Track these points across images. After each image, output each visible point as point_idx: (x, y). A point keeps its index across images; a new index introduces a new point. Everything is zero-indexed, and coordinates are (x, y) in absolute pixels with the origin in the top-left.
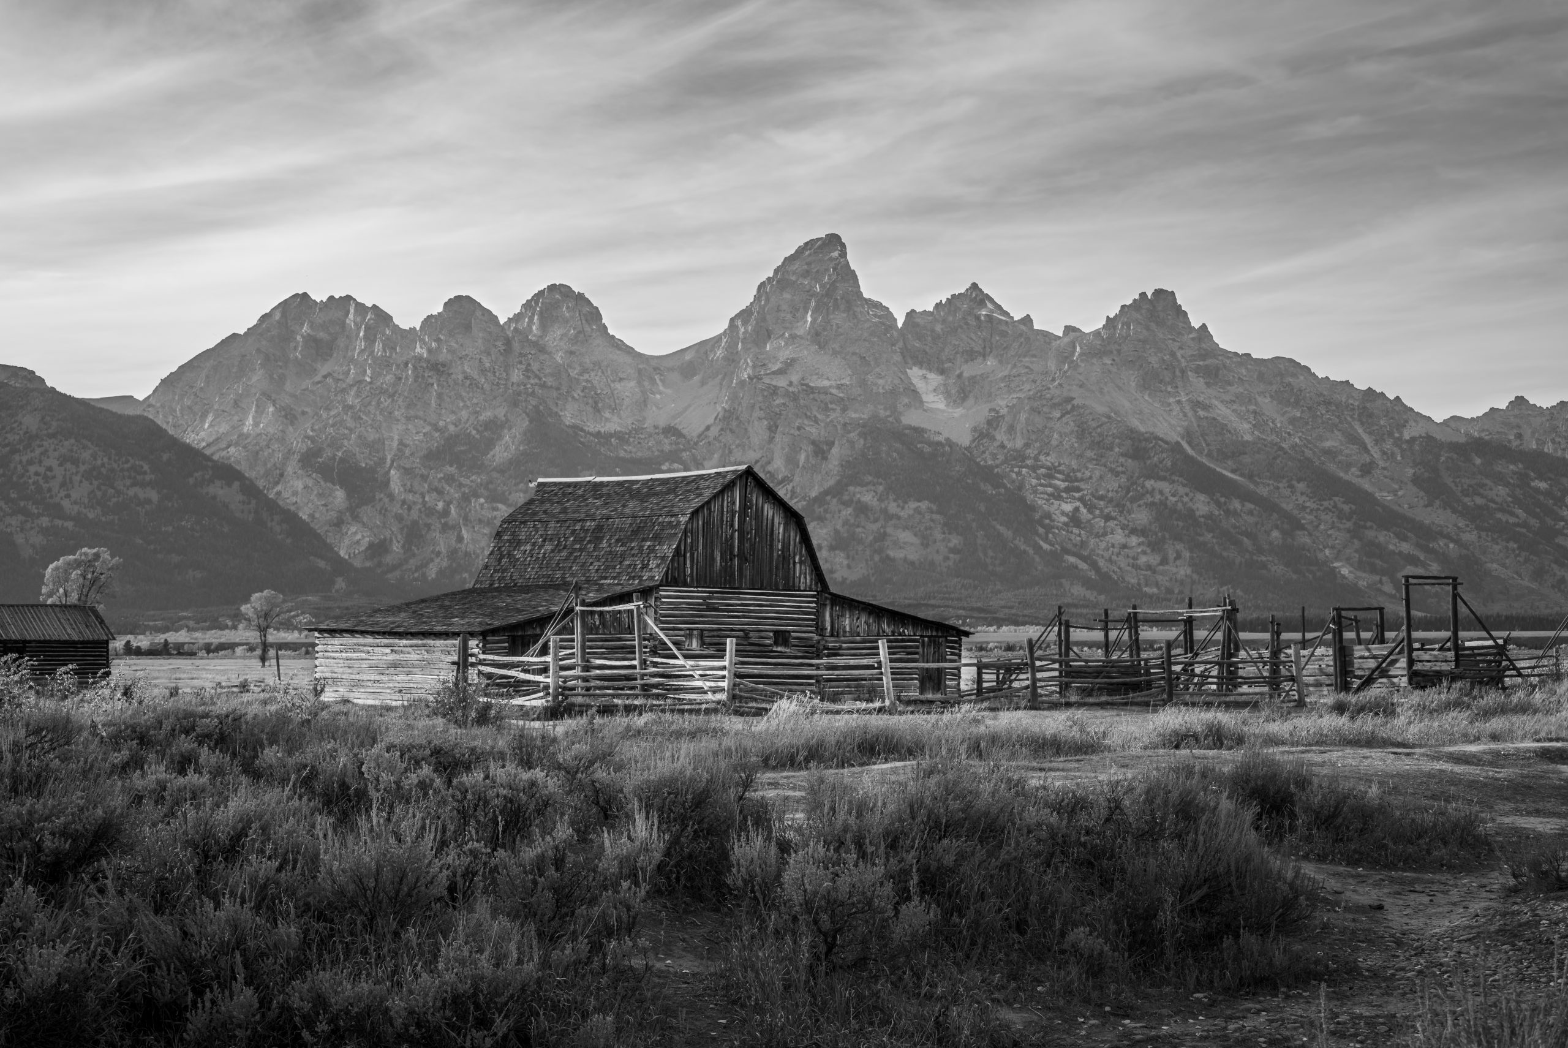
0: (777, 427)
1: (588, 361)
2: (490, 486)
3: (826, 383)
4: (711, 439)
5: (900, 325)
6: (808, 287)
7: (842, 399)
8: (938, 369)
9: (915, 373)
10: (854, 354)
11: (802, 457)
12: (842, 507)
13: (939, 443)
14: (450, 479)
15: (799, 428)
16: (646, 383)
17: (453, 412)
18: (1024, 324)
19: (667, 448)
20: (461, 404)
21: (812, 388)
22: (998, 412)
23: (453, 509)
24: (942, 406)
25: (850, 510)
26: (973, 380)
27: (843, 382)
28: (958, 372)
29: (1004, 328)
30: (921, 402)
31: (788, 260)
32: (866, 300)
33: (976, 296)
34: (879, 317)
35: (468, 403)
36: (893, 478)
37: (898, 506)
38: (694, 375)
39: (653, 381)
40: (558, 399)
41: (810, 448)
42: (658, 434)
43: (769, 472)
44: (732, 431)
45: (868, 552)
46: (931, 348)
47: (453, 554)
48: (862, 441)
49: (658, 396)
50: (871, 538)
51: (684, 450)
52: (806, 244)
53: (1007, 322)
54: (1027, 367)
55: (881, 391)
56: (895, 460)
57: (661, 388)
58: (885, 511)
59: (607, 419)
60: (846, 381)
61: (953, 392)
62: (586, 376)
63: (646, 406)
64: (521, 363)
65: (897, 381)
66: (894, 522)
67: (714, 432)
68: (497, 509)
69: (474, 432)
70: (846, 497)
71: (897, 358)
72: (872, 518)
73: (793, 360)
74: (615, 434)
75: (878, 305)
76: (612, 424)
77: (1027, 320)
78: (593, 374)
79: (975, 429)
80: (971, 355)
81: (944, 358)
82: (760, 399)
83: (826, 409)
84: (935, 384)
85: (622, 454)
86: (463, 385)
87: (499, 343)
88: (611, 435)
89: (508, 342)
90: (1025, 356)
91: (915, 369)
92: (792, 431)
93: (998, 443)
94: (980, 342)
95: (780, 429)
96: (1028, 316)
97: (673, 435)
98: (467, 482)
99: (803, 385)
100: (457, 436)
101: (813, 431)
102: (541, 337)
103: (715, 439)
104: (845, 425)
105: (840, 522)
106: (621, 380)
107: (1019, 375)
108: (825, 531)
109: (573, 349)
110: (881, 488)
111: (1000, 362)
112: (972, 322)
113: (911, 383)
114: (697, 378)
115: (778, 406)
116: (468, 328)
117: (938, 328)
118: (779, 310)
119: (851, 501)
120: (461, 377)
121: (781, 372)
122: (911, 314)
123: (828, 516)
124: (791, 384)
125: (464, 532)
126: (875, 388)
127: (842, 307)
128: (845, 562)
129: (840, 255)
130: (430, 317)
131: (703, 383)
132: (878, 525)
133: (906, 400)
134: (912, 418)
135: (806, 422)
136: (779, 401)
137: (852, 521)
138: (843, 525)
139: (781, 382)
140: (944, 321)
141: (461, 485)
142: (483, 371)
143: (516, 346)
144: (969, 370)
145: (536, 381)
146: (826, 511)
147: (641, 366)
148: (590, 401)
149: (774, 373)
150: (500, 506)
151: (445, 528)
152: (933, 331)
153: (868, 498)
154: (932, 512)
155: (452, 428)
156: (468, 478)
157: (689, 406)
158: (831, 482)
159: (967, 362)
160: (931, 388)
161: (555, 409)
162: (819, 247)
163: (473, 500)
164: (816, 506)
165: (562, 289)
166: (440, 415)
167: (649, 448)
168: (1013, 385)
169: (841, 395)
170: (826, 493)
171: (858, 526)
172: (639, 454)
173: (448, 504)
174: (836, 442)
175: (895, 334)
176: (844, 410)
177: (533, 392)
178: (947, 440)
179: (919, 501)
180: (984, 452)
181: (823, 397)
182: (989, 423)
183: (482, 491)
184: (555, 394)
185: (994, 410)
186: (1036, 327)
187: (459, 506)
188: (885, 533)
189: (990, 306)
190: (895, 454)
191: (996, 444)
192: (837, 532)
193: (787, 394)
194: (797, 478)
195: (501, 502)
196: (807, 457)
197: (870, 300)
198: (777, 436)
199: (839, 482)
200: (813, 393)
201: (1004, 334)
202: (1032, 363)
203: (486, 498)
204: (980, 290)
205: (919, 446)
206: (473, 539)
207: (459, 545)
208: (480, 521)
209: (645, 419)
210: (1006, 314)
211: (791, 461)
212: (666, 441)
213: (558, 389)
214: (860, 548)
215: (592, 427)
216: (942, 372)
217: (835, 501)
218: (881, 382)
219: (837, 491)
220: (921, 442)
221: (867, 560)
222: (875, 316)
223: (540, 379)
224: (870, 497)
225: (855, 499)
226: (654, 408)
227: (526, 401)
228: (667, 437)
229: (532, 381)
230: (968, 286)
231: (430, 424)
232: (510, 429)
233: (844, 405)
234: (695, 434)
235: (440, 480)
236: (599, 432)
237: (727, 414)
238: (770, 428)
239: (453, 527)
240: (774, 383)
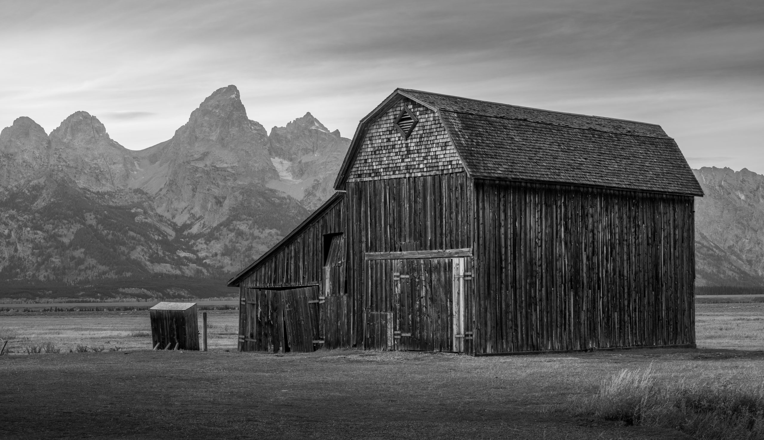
0: (196, 189)
1: (96, 153)
2: (34, 221)
3: (225, 165)
4: (162, 196)
5: (268, 134)
6: (218, 114)
7: (234, 174)
8: (288, 158)
9: (276, 162)
10: (242, 150)
11: (209, 205)
12: (229, 232)
13: (284, 198)
14: (12, 217)
15: (208, 190)
16: (129, 166)
17: (16, 180)
18: (335, 135)
19: (136, 200)
20: (21, 176)
21: (217, 168)
22: (318, 181)
23: (13, 234)
24: (290, 178)
25: (233, 234)
26: (307, 164)
27: (234, 165)
28: (299, 160)
29: (324, 136)
30: (278, 176)
31: (207, 99)
32: (250, 121)
33: (309, 118)
34: (257, 130)
35: (25, 175)
36: (257, 217)
37: (259, 232)
38: (157, 161)
39: (133, 164)
40: (76, 173)
41: (214, 200)
42: (131, 193)
43: (192, 213)
44: (172, 191)
45: (242, 257)
46: (285, 147)
47: (12, 258)
48: (241, 197)
49: (135, 173)
50: (244, 249)
51: (144, 202)
52: (218, 90)
53: (325, 133)
54: (335, 158)
55: (257, 170)
56: (259, 207)
57: (138, 168)
58: (252, 234)
59: (103, 185)
60: (236, 164)
61: (296, 170)
62: (95, 161)
63: (128, 177)
64: (56, 154)
65: (265, 165)
66: (257, 240)
67: (164, 192)
68: (37, 234)
69: (27, 191)
70: (231, 227)
71: (266, 152)
72: (245, 238)
73: (208, 153)
74: (108, 193)
75: (256, 124)
76: (107, 188)
77: (337, 132)
78: (99, 160)
79: (306, 191)
80: (306, 151)
81: (292, 153)
82: (188, 174)
83: (225, 179)
84: (287, 166)
85: (111, 204)
86: (22, 166)
87: (44, 143)
88: (105, 194)
89: (49, 142)
90: (334, 152)
91: (277, 158)
92: (205, 191)
93: (318, 198)
94: (311, 144)
95: (198, 190)
96: (337, 130)
97: (140, 193)
98: (22, 219)
99: (212, 166)
100: (17, 194)
101: (216, 191)
102: (71, 140)
103: (164, 195)
104: (233, 188)
105: (228, 240)
106: (114, 163)
107: (331, 162)
108: (219, 245)
109: (88, 146)
110: (251, 222)
111: (322, 154)
112: (307, 133)
113: (273, 166)
114: (158, 163)
115: (198, 178)
116: (27, 134)
117: (289, 136)
118: (202, 126)
119: (234, 229)
120: (21, 161)
121: (201, 159)
122: (274, 129)
123: (221, 237)
124: (206, 166)
125: (18, 246)
126: (253, 168)
127: (236, 125)
128: (230, 262)
129: (236, 97)
130: (6, 129)
131: (161, 165)
132: (248, 242)
133: (270, 175)
134: (272, 185)
135: (212, 186)
136: (198, 175)
137: (234, 240)
138: (229, 242)
139: (200, 165)
140: (292, 133)
141: (18, 221)
142: (35, 158)
143: (53, 145)
144: (305, 159)
145: (64, 163)
146: (220, 235)
147: (126, 156)
148: (94, 175)
149: (197, 160)
150: (39, 232)
151: (8, 244)
152: (286, 138)
153: (243, 227)
154: (278, 235)
155: (15, 189)
156: (22, 216)
157: (152, 178)
158: (224, 219)
159: (304, 154)
160: (285, 169)
161: (73, 179)
162: (225, 92)
163: (24, 229)
164: (215, 232)
165: (84, 114)
166: (9, 182)
167: (126, 201)
168: (327, 167)
169: (233, 172)
170: (221, 225)
171: (237, 243)
172: (121, 204)
173: (10, 231)
174: (227, 198)
175: (266, 139)
176: (235, 180)
177: (62, 170)
178: (289, 196)
179: (271, 229)
180: (309, 203)
181: (223, 173)
182: (313, 187)
183: (29, 224)
184: (74, 171)
185: (316, 180)
186: (341, 136)
187: (16, 232)
188: (252, 246)
189: (316, 124)
190: (259, 204)
191: (317, 198)
192: (226, 246)
193: (203, 171)
194: (206, 217)
195: (39, 230)
196: (212, 205)
197: (252, 121)
198: (196, 194)
199: (228, 219)
200: (218, 171)
201: (324, 140)
202: (338, 155)
203: (31, 228)
204: (312, 116)
205: (273, 199)
206: (23, 250)
207: (16, 254)
208: (27, 240)
209: (127, 185)
210: (326, 129)
211: (204, 207)
212: (136, 197)
213: (76, 168)
214: (238, 254)
215: (95, 189)
216: (291, 160)
217: (225, 229)
218: (256, 165)
219: (226, 224)
220: (274, 197)
221: (241, 261)
222: (255, 129)
223: (66, 162)
224: (245, 226)
225: (236, 228)
226: (133, 179)
227: (57, 174)
228: (136, 195)
229: (62, 164)
230: (305, 114)
231: (3, 187)
232: (47, 190)
233: (235, 177)
234: (154, 193)
235: (6, 218)
236: (98, 192)
237: (171, 182)
238: (193, 190)
239: (13, 244)
240: (197, 165)
